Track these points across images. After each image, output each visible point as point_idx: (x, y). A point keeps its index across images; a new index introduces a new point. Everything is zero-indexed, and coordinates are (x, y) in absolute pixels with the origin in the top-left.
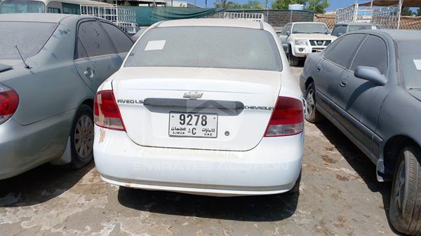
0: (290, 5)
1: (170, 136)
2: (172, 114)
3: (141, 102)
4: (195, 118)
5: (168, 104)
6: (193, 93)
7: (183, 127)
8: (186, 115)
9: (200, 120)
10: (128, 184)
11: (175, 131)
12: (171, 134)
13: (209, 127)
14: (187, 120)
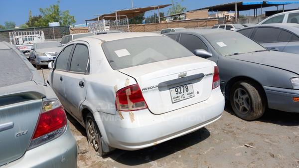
0: (50, 23)
1: (173, 103)
2: (171, 90)
3: (156, 86)
4: (182, 88)
5: (172, 83)
6: (182, 74)
7: (178, 95)
8: (178, 88)
9: (185, 89)
10: (155, 143)
11: (175, 99)
12: (174, 101)
13: (190, 91)
14: (179, 91)
